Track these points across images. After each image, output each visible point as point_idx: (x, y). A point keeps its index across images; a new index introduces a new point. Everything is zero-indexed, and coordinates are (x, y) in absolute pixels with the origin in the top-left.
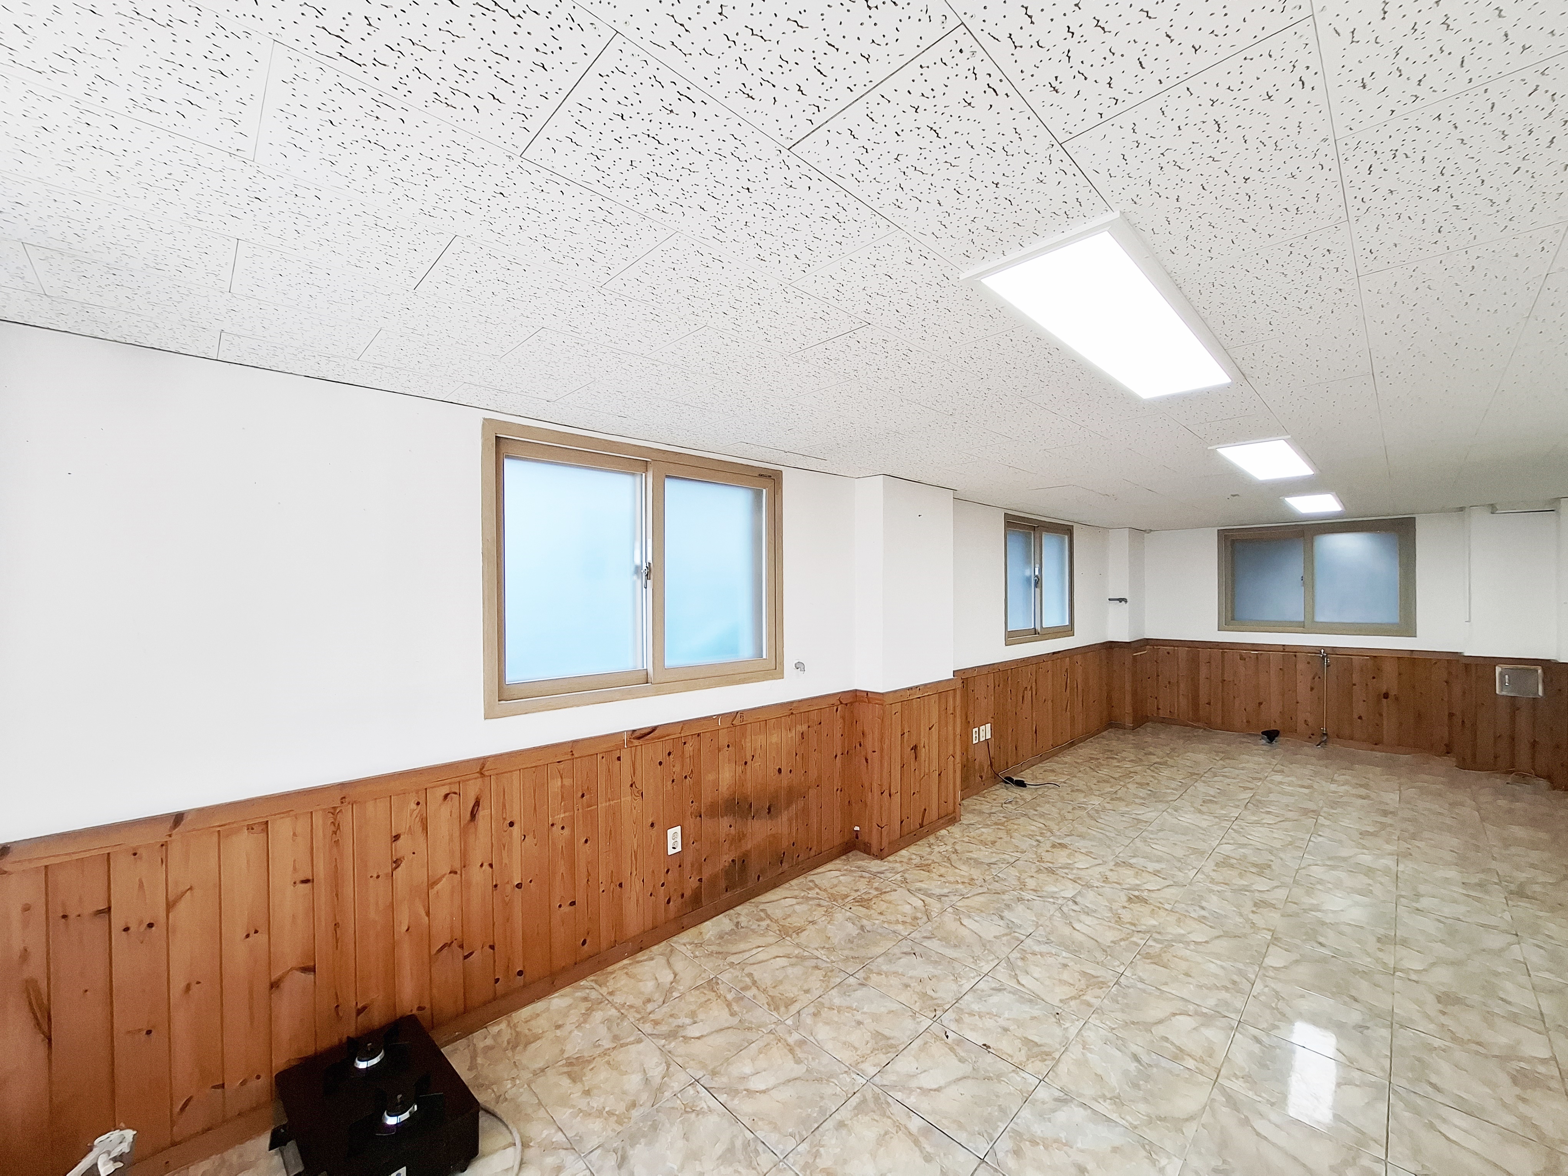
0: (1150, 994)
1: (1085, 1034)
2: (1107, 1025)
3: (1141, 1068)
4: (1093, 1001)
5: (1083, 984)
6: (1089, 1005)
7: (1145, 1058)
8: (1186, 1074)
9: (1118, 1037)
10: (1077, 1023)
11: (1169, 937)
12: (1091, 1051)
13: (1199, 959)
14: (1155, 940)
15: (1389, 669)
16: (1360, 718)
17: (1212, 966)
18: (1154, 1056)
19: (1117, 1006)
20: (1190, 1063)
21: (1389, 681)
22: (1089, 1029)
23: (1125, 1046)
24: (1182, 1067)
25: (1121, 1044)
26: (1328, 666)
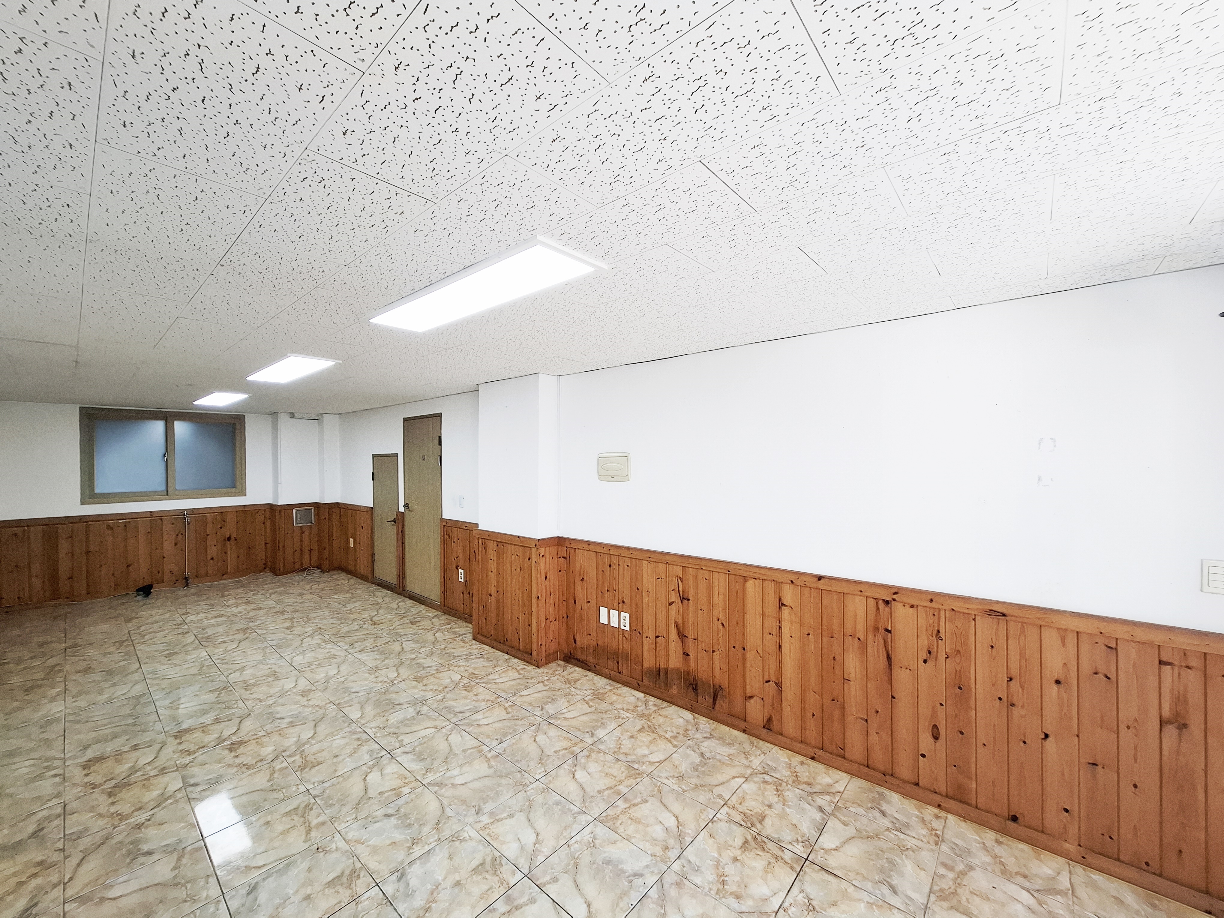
0: (338, 783)
1: (350, 837)
2: (350, 820)
3: (397, 816)
4: (321, 819)
5: (298, 820)
6: (323, 823)
7: (390, 811)
8: (413, 796)
9: (366, 818)
10: (336, 839)
11: (293, 748)
12: (366, 840)
13: (325, 744)
14: (290, 756)
15: (231, 519)
16: (212, 559)
17: (337, 741)
18: (392, 805)
19: (337, 807)
20: (406, 790)
21: (231, 529)
22: (347, 833)
23: (374, 818)
24: (407, 795)
25: (371, 820)
26: (189, 524)
